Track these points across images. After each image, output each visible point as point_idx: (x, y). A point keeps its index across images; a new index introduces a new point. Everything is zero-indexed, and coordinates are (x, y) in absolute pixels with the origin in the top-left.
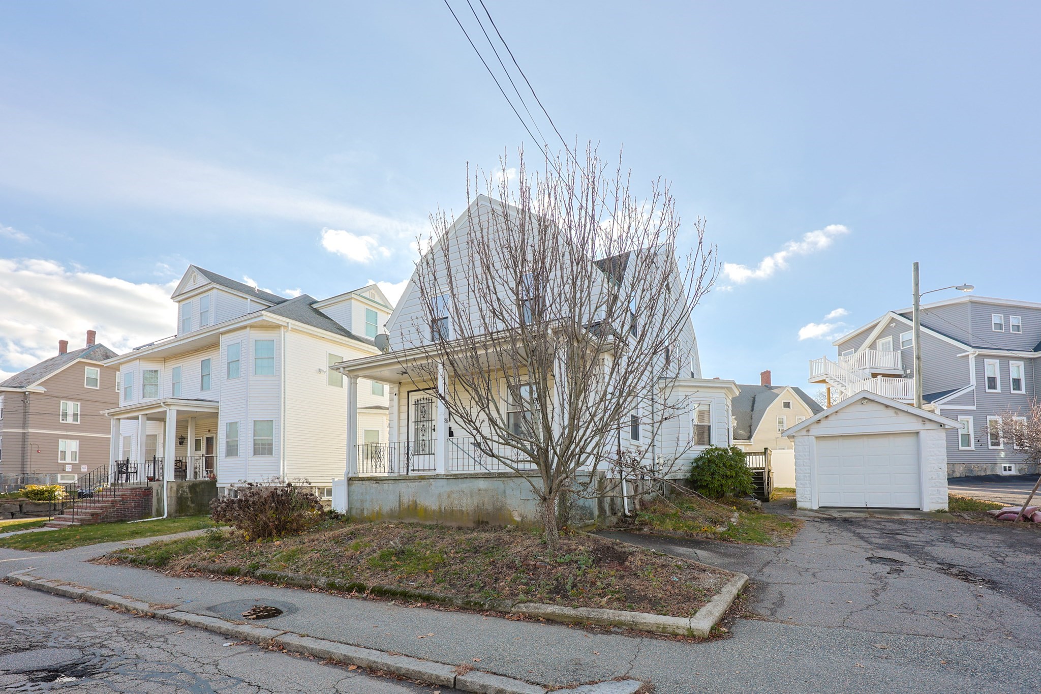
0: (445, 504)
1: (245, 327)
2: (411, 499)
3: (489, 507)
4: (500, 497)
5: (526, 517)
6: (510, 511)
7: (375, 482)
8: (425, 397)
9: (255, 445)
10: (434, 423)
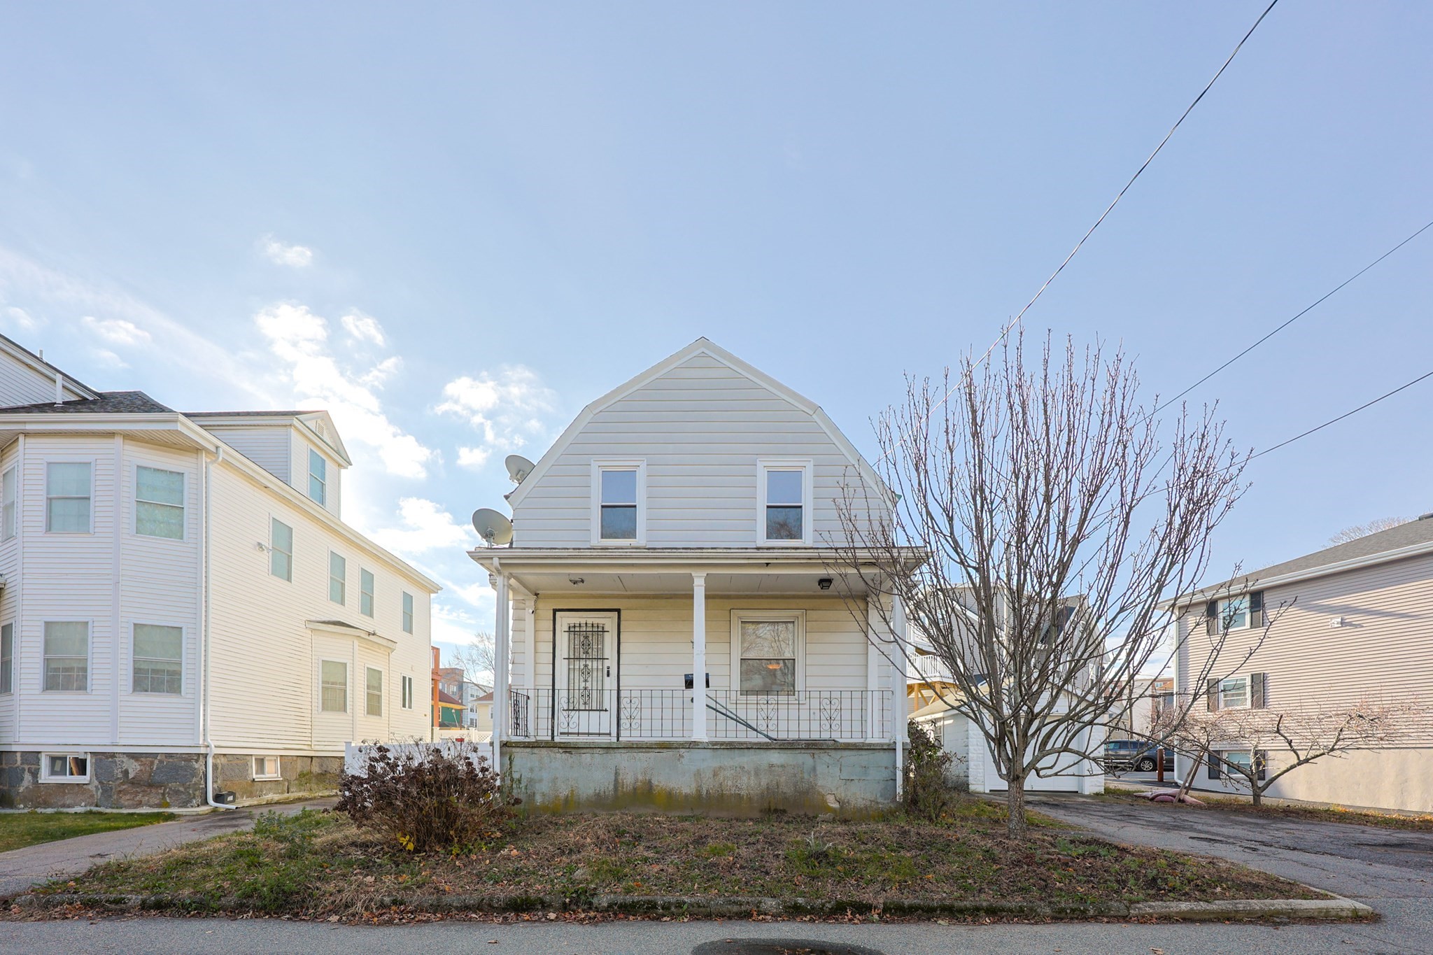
0: (708, 785)
1: (111, 434)
2: (640, 778)
3: (788, 790)
4: (806, 776)
5: (848, 802)
6: (823, 796)
7: (560, 750)
8: (590, 621)
9: (137, 671)
10: (607, 663)
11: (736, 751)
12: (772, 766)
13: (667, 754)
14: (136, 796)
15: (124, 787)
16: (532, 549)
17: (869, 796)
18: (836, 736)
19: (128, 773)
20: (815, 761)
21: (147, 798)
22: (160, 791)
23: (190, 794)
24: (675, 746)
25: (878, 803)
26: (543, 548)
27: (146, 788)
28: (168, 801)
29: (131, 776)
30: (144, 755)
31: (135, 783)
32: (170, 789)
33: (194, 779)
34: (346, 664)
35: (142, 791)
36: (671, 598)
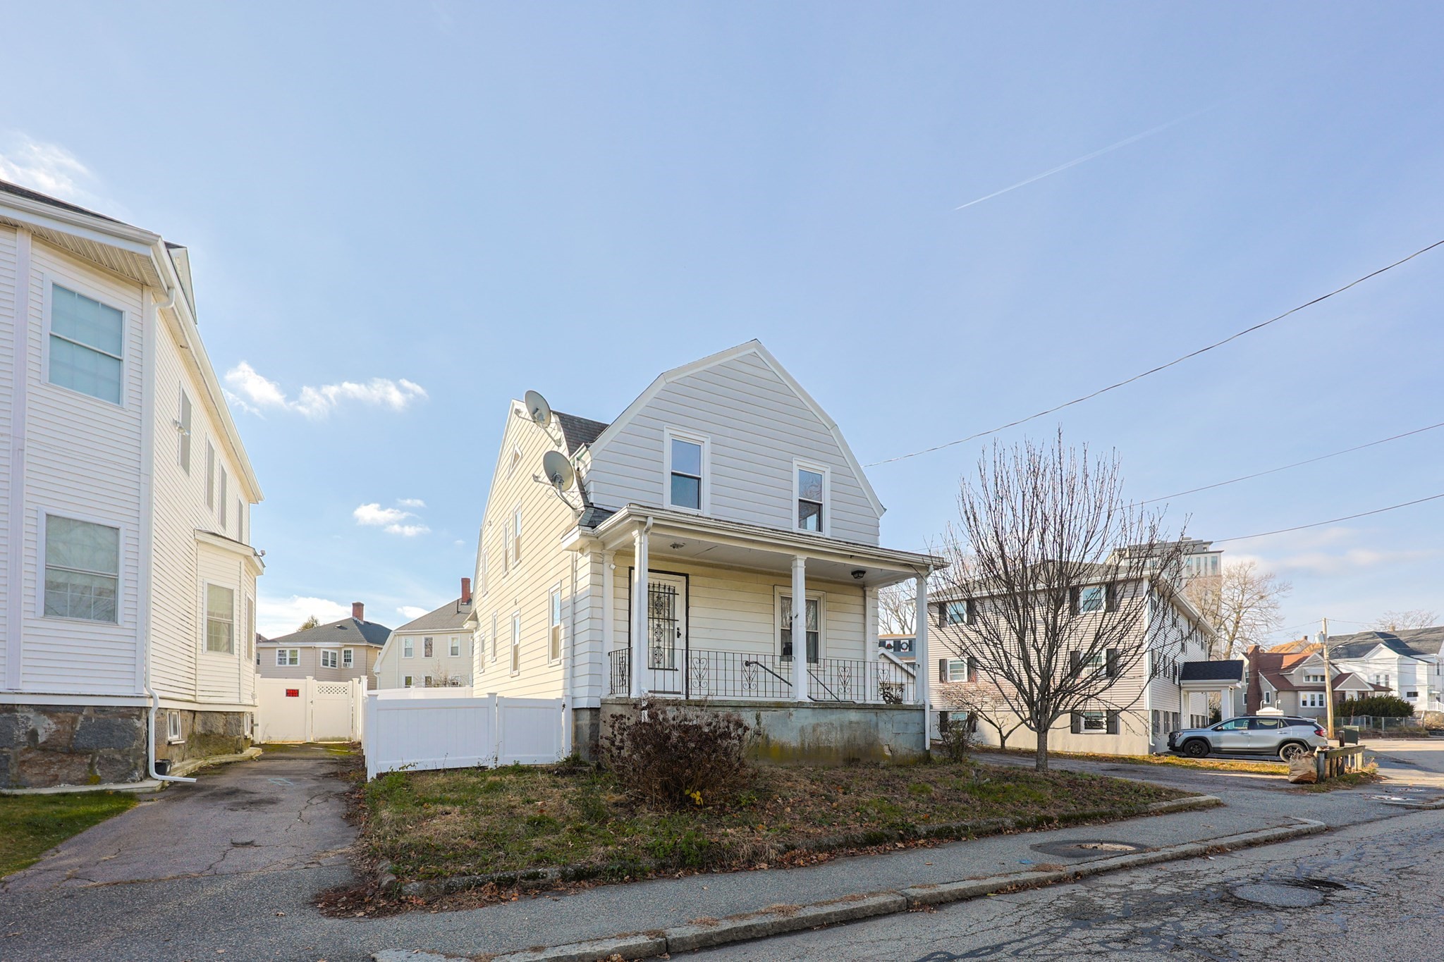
0: (809, 739)
3: (861, 742)
4: (872, 731)
5: (897, 751)
6: (882, 746)
8: (662, 583)
9: (51, 586)
10: (677, 625)
11: (829, 710)
12: (851, 722)
13: (781, 712)
14: (50, 768)
15: (30, 756)
16: (681, 513)
17: (908, 746)
18: (854, 698)
19: (37, 735)
20: (877, 719)
21: (66, 771)
22: (85, 760)
23: (129, 764)
24: (787, 705)
25: (913, 751)
26: (690, 515)
27: (64, 757)
28: (99, 774)
29: (41, 739)
30: (63, 709)
31: (46, 749)
32: (101, 757)
33: (135, 743)
34: (232, 591)
35: (60, 761)
36: (729, 569)
